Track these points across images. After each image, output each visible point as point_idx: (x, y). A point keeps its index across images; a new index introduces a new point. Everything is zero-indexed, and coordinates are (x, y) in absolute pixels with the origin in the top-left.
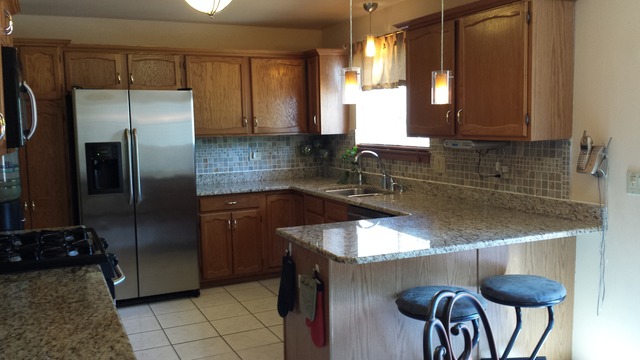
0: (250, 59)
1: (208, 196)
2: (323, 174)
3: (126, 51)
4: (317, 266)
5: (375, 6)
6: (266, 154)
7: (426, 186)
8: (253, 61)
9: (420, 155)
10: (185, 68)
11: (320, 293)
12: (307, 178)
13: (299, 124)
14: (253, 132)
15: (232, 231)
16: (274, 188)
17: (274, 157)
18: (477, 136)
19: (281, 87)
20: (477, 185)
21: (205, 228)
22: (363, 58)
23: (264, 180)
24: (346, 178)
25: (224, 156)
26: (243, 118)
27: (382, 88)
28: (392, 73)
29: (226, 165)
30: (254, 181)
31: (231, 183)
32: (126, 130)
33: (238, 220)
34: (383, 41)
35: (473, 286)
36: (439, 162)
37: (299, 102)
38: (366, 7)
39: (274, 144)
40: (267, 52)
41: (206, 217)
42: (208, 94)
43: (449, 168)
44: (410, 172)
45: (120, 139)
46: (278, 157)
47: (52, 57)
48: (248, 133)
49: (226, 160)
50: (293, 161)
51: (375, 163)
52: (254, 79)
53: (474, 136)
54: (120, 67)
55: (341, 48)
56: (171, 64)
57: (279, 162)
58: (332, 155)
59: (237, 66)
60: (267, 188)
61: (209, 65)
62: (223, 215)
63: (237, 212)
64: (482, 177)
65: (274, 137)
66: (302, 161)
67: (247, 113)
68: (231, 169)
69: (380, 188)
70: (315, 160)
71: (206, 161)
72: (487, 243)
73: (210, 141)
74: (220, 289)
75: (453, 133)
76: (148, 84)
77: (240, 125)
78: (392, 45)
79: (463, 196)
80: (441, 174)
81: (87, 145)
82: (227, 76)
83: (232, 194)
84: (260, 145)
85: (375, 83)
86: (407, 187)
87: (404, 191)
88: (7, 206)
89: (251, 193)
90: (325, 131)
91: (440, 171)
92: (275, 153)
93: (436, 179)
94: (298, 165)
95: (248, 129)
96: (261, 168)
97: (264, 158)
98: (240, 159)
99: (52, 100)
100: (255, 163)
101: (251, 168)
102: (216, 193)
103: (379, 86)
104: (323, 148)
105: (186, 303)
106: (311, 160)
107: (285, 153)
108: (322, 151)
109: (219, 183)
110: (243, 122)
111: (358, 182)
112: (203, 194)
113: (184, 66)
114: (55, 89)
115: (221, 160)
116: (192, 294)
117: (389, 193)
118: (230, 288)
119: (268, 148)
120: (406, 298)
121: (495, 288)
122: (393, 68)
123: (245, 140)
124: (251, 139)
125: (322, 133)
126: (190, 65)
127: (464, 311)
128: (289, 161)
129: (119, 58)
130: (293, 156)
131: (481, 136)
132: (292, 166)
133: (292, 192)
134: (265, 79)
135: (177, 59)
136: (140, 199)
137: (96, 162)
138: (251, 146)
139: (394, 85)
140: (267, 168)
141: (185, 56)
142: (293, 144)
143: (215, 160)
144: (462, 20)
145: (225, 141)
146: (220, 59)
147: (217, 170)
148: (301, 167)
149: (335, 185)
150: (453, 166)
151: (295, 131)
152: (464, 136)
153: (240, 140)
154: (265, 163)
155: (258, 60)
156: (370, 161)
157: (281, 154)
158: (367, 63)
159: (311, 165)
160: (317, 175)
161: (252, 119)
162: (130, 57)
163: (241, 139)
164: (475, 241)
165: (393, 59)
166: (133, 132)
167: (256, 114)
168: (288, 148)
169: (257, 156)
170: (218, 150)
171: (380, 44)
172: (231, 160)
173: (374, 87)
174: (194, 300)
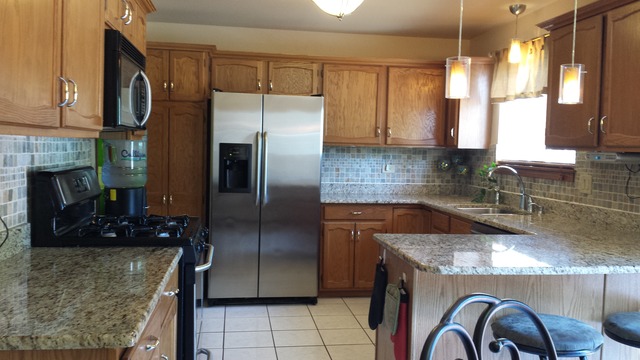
0: (388, 68)
1: (333, 204)
2: (460, 192)
3: (268, 59)
4: (404, 275)
5: (522, 8)
6: (400, 167)
7: (568, 208)
8: (391, 70)
9: (564, 173)
10: (322, 77)
11: (404, 305)
12: (442, 194)
13: (436, 137)
14: (386, 143)
15: (355, 241)
16: (401, 201)
17: (408, 171)
18: (623, 147)
19: (420, 98)
20: (626, 208)
21: (328, 236)
22: (508, 66)
23: (396, 194)
24: (482, 197)
25: (356, 166)
26: (377, 128)
27: (526, 97)
28: (537, 80)
29: (357, 175)
30: (386, 194)
31: (361, 194)
32: (257, 133)
33: (362, 231)
34: (530, 46)
35: (597, 320)
36: (584, 180)
37: (437, 114)
38: (512, 10)
39: (409, 158)
40: (406, 60)
41: (330, 225)
42: (342, 102)
43: (595, 188)
44: (552, 192)
45: (251, 141)
46: (413, 171)
47: (198, 61)
48: (381, 144)
49: (358, 170)
50: (428, 176)
51: (515, 181)
52: (391, 89)
53: (619, 147)
54: (261, 75)
55: (485, 55)
56: (309, 73)
57: (413, 176)
58: (471, 172)
59: (374, 75)
60: (394, 201)
61: (346, 73)
62: (347, 225)
63: (363, 223)
64: (632, 199)
65: (409, 150)
66: (439, 177)
67: (381, 124)
68: (362, 180)
69: (517, 209)
70: (453, 177)
71: (338, 170)
72: (612, 268)
73: (343, 150)
74: (339, 300)
75: (595, 145)
76: (287, 91)
77: (372, 135)
78: (539, 49)
79: (609, 221)
80: (586, 195)
81: (221, 145)
82: (363, 85)
83: (357, 204)
84: (394, 157)
85: (519, 92)
86: (547, 209)
87: (543, 213)
88: (132, 192)
89: (376, 205)
90: (462, 145)
91: (585, 192)
92: (410, 167)
93: (581, 200)
94: (434, 181)
95: (381, 139)
96: (393, 181)
97: (398, 171)
98: (373, 171)
99: (195, 102)
100: (388, 175)
101: (383, 181)
102: (341, 201)
103: (523, 95)
104: (461, 164)
105: (302, 309)
106: (448, 176)
107: (420, 168)
108: (460, 167)
109: (349, 194)
110: (376, 132)
111: (494, 202)
112: (327, 202)
113: (322, 74)
114: (198, 92)
115: (353, 170)
116: (310, 301)
117: (526, 214)
118: (348, 301)
119: (402, 161)
120: (503, 322)
121: (619, 325)
122: (538, 76)
123: (379, 151)
124: (385, 151)
125: (459, 147)
126: (327, 74)
127: (568, 344)
128: (424, 176)
129: (260, 65)
130: (428, 171)
131: (628, 147)
132: (428, 182)
133: (421, 207)
134: (402, 88)
135: (315, 67)
136: (266, 200)
137: (228, 163)
138: (384, 157)
139: (538, 94)
140: (400, 182)
141: (323, 65)
142: (430, 158)
143: (347, 170)
144: (610, 15)
145: (359, 151)
146: (357, 68)
147: (348, 180)
148: (437, 184)
149: (469, 203)
150: (600, 186)
151: (432, 144)
152: (608, 147)
153: (374, 150)
154: (399, 176)
155: (396, 70)
156: (510, 179)
157: (416, 167)
158: (512, 70)
159: (448, 182)
160: (455, 193)
161: (386, 129)
162: (271, 64)
163: (376, 150)
164: (597, 264)
165: (540, 66)
166: (263, 135)
167: (390, 124)
168: (424, 162)
169: (390, 169)
170: (351, 160)
171: (527, 49)
172: (363, 171)
173: (517, 97)
174: (311, 307)
